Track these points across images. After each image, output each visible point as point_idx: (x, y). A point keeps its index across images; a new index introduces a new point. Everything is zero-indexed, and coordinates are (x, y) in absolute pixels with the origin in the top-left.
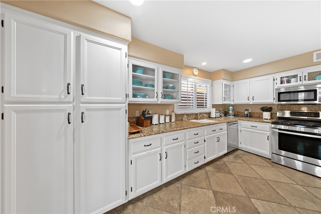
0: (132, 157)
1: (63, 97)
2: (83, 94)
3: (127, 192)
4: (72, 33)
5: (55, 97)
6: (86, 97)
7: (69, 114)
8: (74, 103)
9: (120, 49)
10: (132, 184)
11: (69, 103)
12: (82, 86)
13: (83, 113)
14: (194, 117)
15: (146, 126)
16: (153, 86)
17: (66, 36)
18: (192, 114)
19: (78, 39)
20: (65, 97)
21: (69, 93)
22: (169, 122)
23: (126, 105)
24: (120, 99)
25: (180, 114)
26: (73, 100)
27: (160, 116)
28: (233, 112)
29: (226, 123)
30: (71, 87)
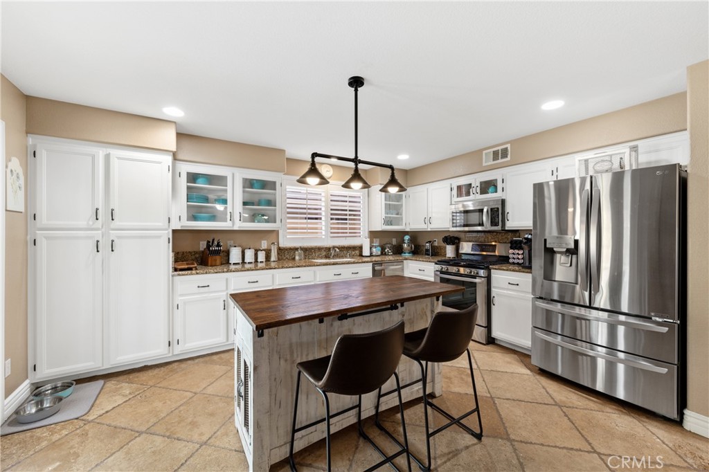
0: (179, 300)
1: (91, 223)
2: (113, 220)
3: (171, 343)
4: (101, 152)
5: (83, 224)
6: (116, 223)
7: (98, 241)
8: (103, 230)
9: (160, 163)
10: (178, 335)
11: (97, 229)
12: (112, 210)
13: (113, 241)
14: (324, 253)
15: (214, 264)
16: (225, 202)
17: (93, 157)
18: (320, 249)
19: (107, 157)
20: (93, 224)
21: (97, 219)
22: (264, 260)
23: (168, 232)
24: (160, 224)
25: (290, 249)
26: (102, 227)
27: (246, 251)
28: (409, 246)
29: (371, 264)
30: (100, 212)
